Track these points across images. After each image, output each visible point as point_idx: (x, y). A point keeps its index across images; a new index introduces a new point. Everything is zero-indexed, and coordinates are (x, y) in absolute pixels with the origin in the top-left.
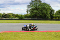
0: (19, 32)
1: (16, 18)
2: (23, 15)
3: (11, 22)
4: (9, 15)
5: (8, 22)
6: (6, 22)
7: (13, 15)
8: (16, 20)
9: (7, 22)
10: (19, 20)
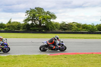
0: (89, 53)
1: (84, 31)
2: (95, 25)
3: (76, 38)
5: (71, 38)
6: (66, 37)
7: (79, 25)
8: (83, 33)
9: (69, 37)
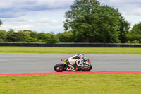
4: (23, 35)
10: (45, 45)
